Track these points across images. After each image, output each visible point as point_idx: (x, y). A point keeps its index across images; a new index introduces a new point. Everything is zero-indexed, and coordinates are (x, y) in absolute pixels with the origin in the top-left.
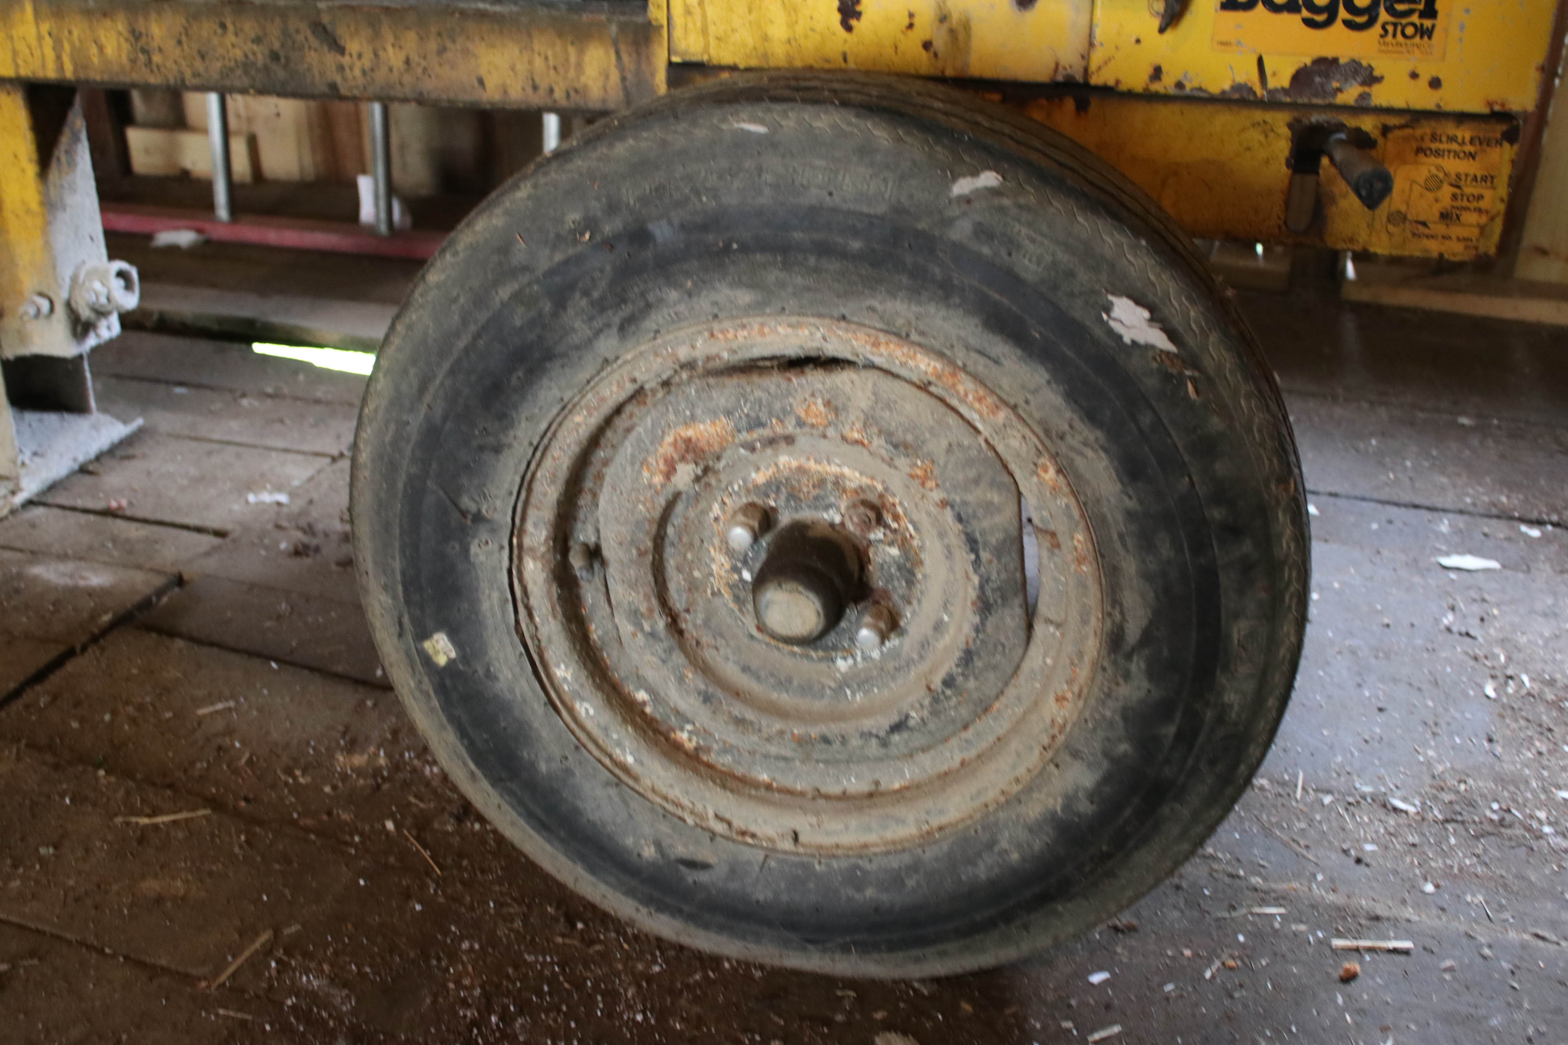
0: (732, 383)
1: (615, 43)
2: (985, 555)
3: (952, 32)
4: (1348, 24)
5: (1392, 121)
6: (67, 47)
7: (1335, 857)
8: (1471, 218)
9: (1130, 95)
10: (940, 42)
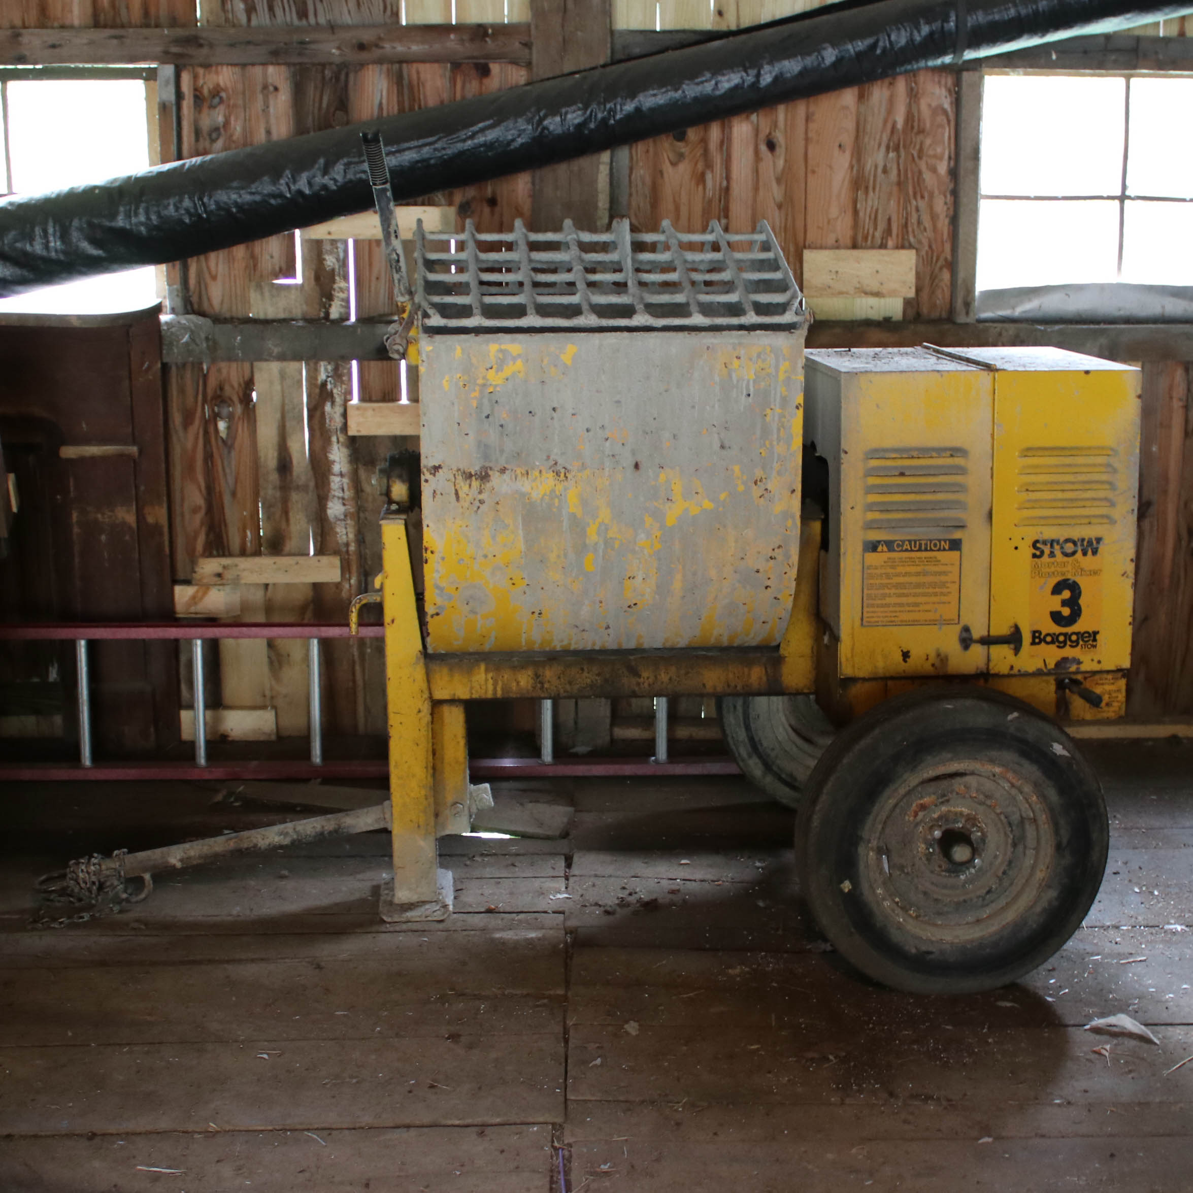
0: (933, 784)
1: (765, 665)
2: (1014, 828)
3: (942, 660)
4: (1071, 646)
5: (1087, 675)
6: (500, 683)
8: (1115, 704)
9: (1004, 676)
10: (938, 664)
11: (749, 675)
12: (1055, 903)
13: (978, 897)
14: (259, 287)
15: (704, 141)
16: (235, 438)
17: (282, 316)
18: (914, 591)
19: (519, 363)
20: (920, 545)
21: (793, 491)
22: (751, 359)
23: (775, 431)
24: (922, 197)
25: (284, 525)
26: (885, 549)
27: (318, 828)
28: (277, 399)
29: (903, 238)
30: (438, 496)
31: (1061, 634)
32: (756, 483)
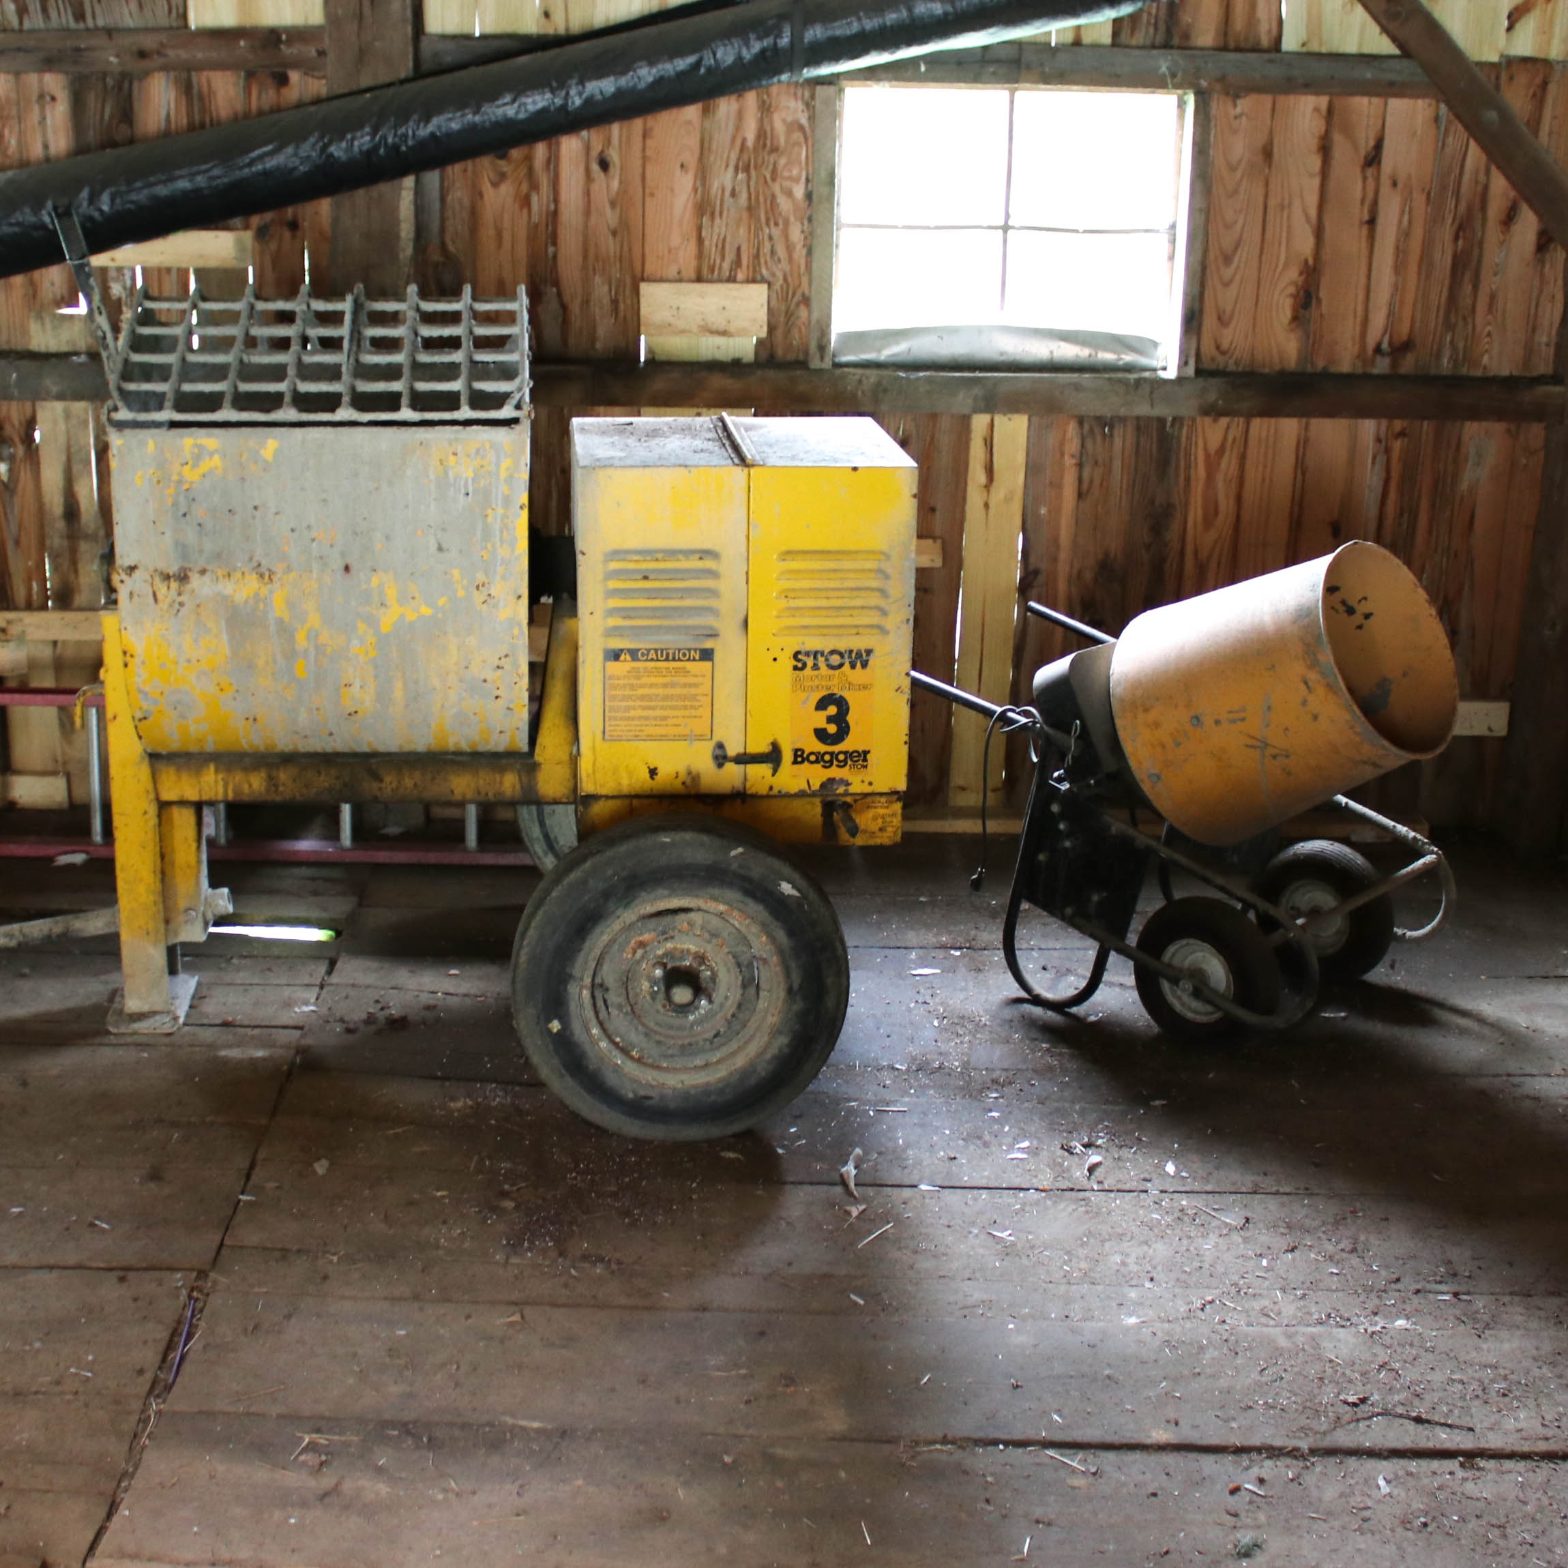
0: (654, 921)
2: (742, 970)
3: (693, 778)
4: (838, 766)
5: (857, 797)
8: (890, 829)
9: (762, 797)
10: (688, 781)
11: (501, 783)
12: (786, 1050)
13: (706, 1040)
14: (40, 317)
15: (529, 159)
16: (17, 481)
17: (64, 348)
18: (661, 703)
19: (216, 458)
20: (668, 655)
21: (519, 597)
22: (468, 456)
23: (498, 533)
24: (776, 224)
25: (72, 577)
26: (628, 658)
27: (46, 931)
28: (62, 439)
29: (754, 271)
30: (136, 597)
31: (826, 753)
32: (478, 587)
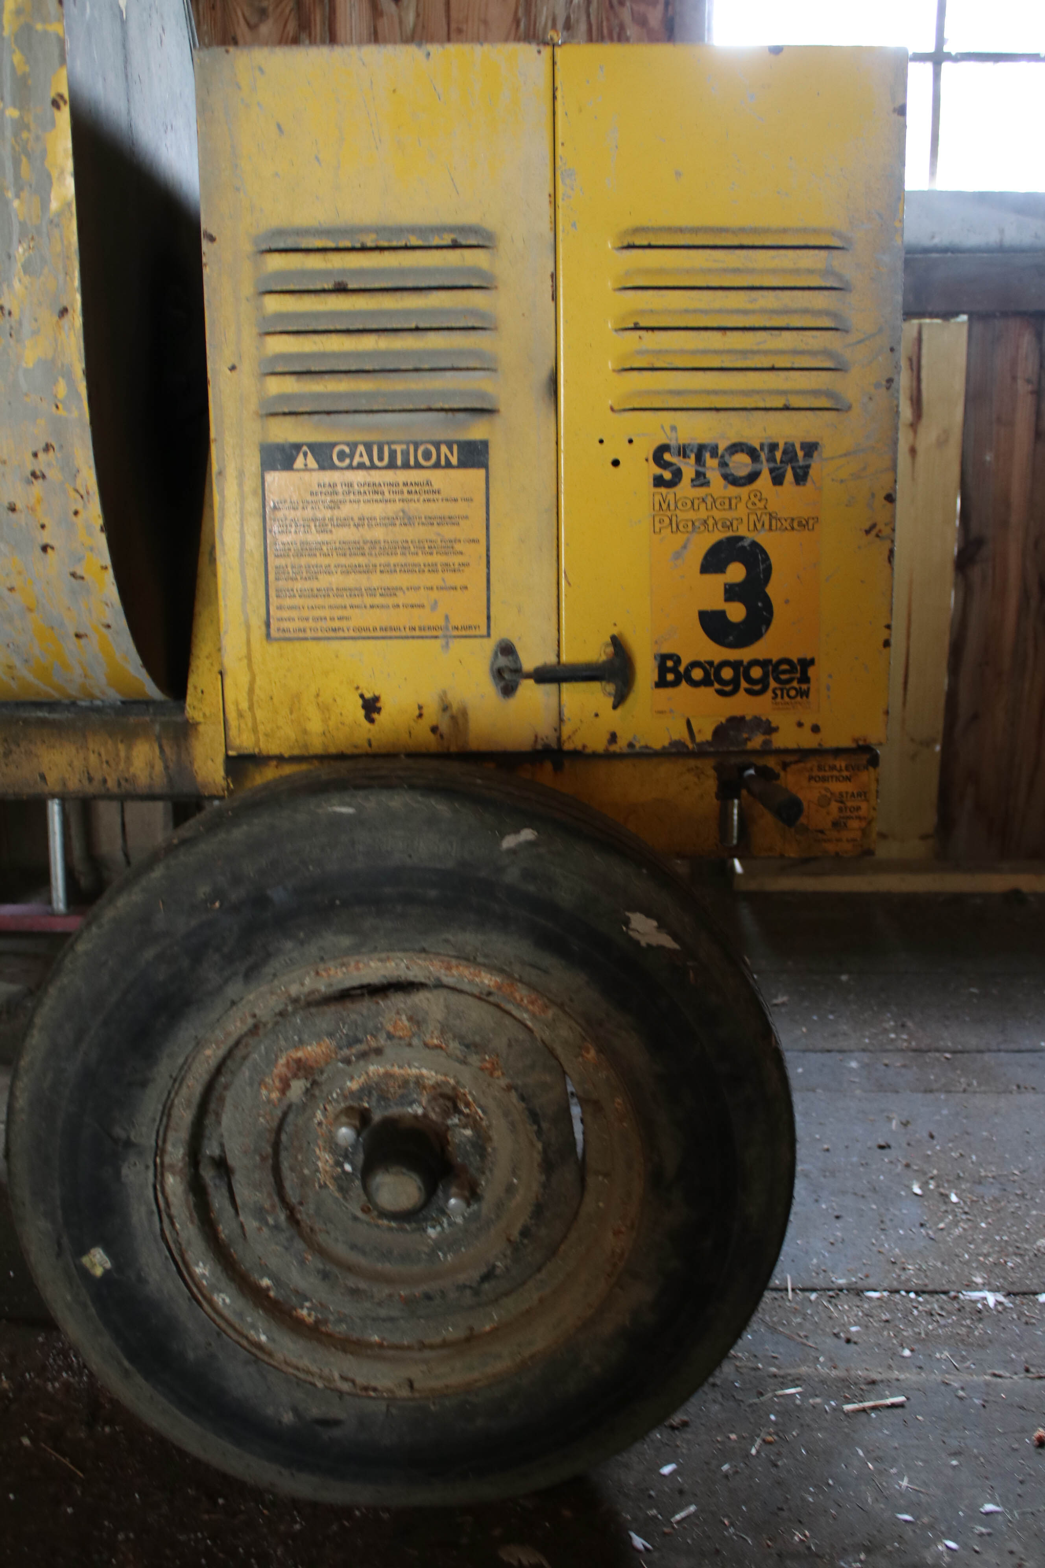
0: (331, 1010)
1: (159, 739)
2: (545, 1125)
3: (453, 718)
4: (748, 691)
5: (789, 759)
7: (830, 1341)
8: (854, 824)
9: (596, 756)
10: (445, 726)
11: (128, 759)
12: (649, 1318)
13: (462, 1288)
18: (383, 560)
20: (392, 454)
21: (64, 312)
26: (312, 462)
31: (725, 663)
